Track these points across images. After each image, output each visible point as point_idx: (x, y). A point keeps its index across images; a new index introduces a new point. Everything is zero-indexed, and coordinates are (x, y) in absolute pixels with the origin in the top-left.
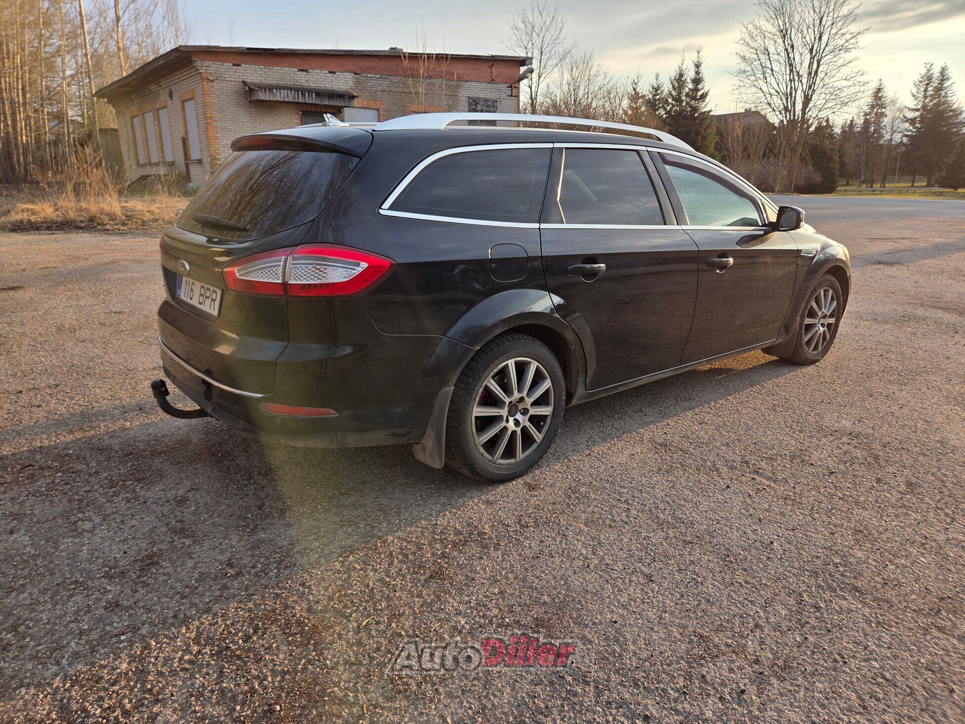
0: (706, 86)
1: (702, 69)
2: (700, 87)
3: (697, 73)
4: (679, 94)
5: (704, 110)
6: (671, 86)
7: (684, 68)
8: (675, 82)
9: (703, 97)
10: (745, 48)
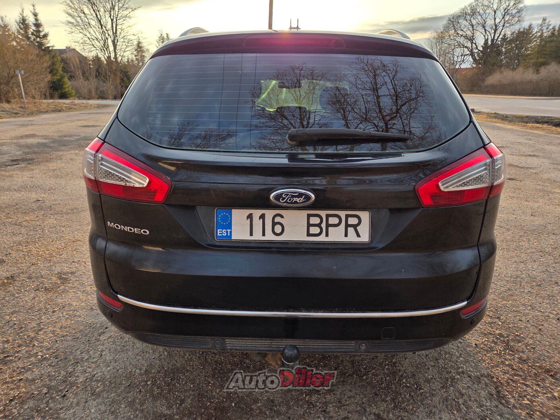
0: (45, 29)
1: (40, 17)
2: (41, 29)
3: (36, 20)
4: (26, 32)
5: (48, 45)
6: (18, 28)
7: (25, 15)
8: (20, 24)
9: (45, 36)
10: (68, 8)
